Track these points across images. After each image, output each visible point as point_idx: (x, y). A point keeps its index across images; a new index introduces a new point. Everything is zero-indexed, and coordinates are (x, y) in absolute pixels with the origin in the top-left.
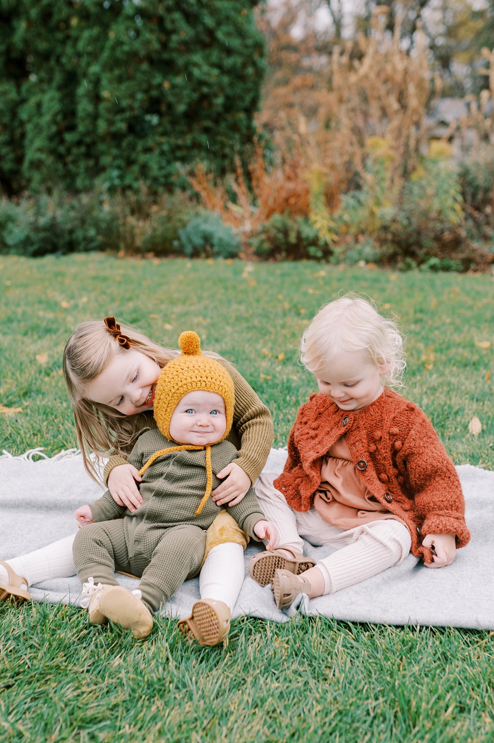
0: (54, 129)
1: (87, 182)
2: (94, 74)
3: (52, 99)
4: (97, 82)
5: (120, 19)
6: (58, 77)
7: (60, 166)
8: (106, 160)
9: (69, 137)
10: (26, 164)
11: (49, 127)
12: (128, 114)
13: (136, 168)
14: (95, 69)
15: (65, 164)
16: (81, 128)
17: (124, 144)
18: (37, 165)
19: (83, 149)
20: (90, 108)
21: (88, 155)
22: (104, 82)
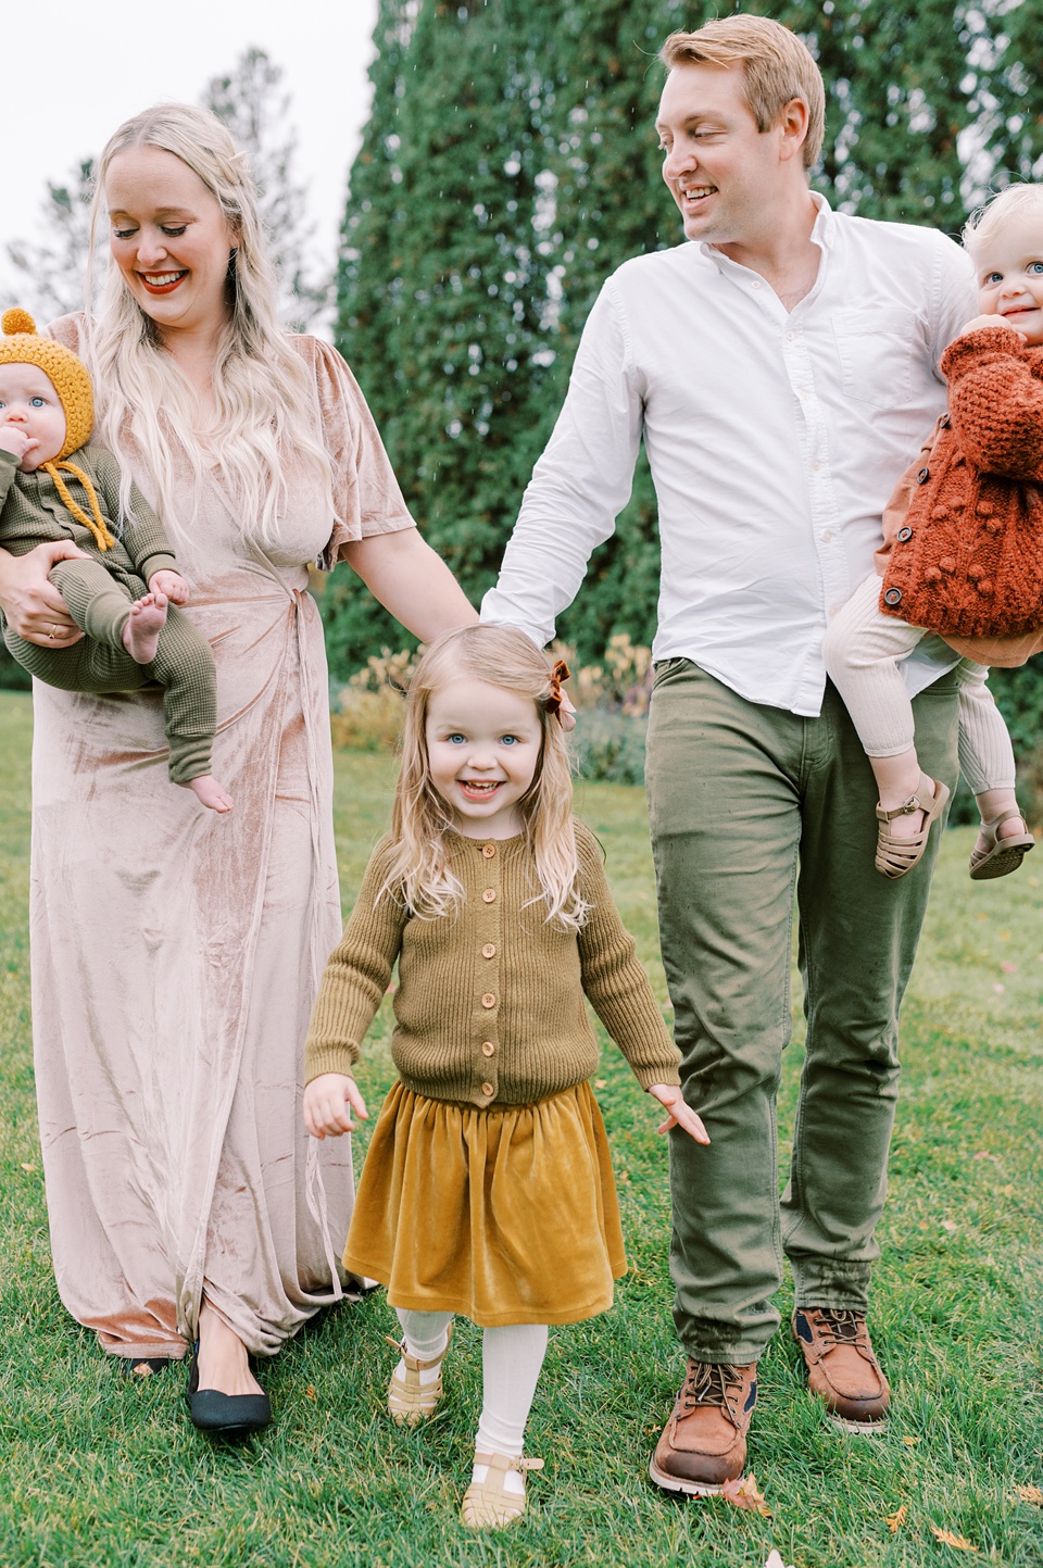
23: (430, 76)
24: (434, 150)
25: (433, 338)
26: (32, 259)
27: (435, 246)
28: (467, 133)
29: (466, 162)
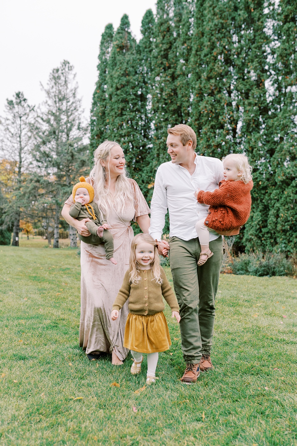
0: (258, 227)
1: (271, 248)
2: (277, 207)
3: (258, 215)
4: (278, 210)
5: (289, 187)
6: (261, 207)
7: (259, 241)
8: (278, 240)
9: (264, 230)
10: (244, 240)
11: (256, 226)
12: (290, 223)
13: (292, 244)
14: (278, 205)
15: (261, 241)
16: (269, 227)
17: (288, 234)
18: (250, 240)
19: (269, 235)
20: (274, 220)
21: (271, 238)
22: (281, 210)
23: (115, 69)
24: (117, 89)
27: (118, 115)
28: (126, 84)
29: (126, 92)
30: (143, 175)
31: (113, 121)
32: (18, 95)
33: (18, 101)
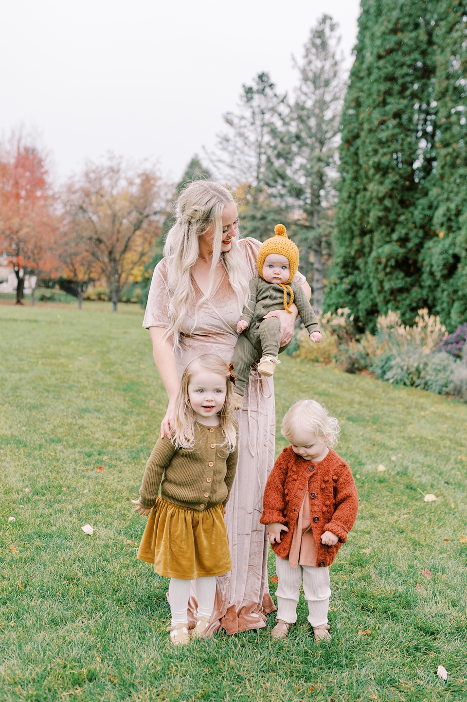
23: (380, 20)
24: (380, 57)
25: (376, 152)
26: (236, 121)
27: (378, 105)
28: (396, 47)
29: (395, 62)
30: (416, 213)
31: (370, 114)
32: (262, 77)
33: (261, 87)
